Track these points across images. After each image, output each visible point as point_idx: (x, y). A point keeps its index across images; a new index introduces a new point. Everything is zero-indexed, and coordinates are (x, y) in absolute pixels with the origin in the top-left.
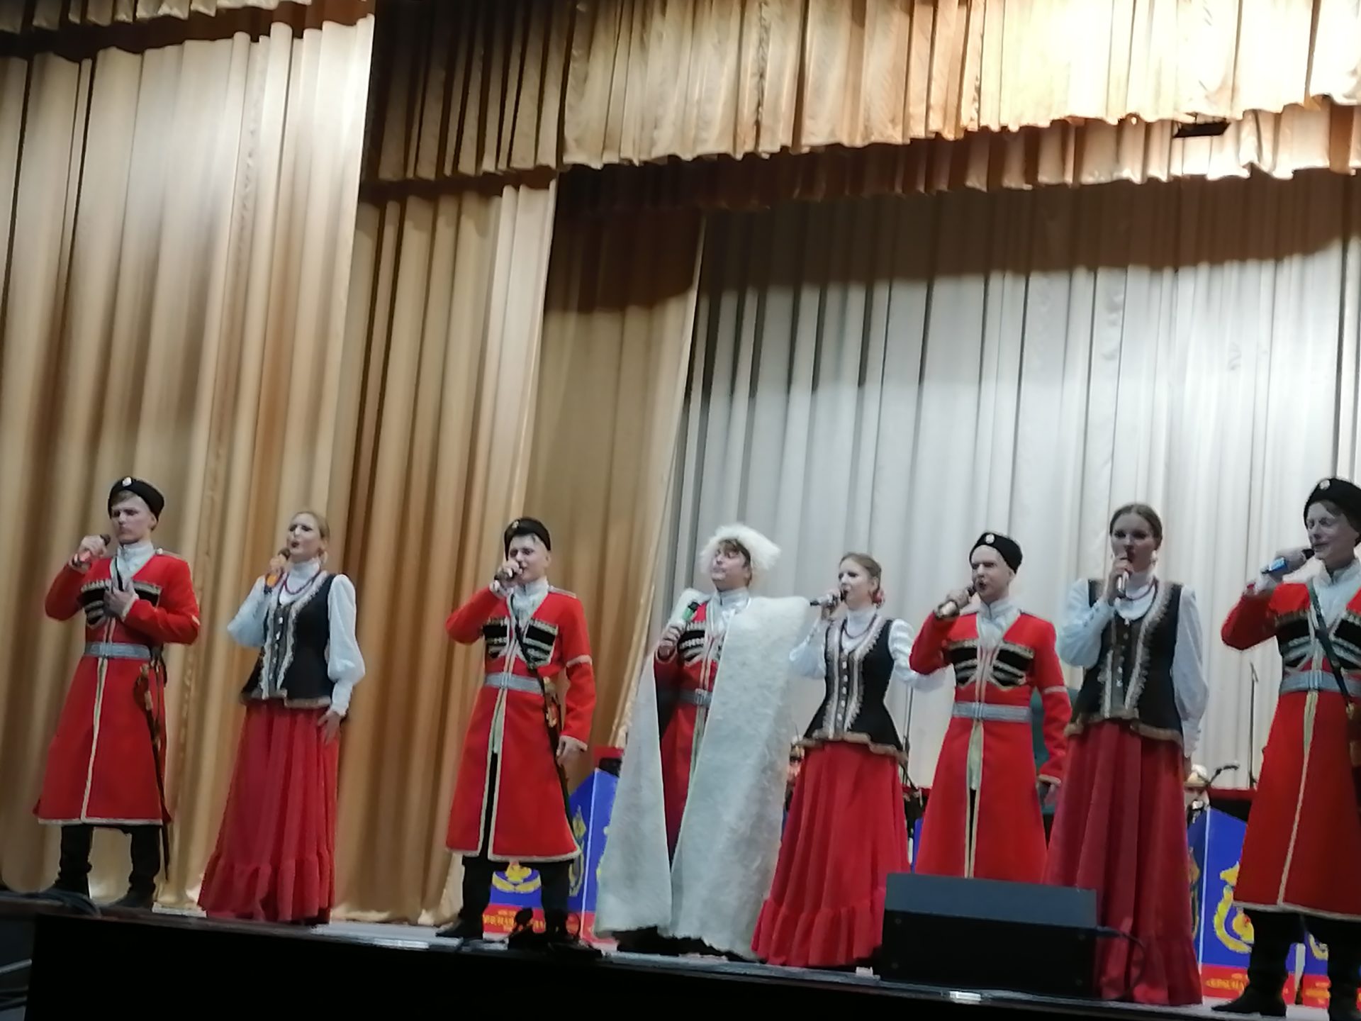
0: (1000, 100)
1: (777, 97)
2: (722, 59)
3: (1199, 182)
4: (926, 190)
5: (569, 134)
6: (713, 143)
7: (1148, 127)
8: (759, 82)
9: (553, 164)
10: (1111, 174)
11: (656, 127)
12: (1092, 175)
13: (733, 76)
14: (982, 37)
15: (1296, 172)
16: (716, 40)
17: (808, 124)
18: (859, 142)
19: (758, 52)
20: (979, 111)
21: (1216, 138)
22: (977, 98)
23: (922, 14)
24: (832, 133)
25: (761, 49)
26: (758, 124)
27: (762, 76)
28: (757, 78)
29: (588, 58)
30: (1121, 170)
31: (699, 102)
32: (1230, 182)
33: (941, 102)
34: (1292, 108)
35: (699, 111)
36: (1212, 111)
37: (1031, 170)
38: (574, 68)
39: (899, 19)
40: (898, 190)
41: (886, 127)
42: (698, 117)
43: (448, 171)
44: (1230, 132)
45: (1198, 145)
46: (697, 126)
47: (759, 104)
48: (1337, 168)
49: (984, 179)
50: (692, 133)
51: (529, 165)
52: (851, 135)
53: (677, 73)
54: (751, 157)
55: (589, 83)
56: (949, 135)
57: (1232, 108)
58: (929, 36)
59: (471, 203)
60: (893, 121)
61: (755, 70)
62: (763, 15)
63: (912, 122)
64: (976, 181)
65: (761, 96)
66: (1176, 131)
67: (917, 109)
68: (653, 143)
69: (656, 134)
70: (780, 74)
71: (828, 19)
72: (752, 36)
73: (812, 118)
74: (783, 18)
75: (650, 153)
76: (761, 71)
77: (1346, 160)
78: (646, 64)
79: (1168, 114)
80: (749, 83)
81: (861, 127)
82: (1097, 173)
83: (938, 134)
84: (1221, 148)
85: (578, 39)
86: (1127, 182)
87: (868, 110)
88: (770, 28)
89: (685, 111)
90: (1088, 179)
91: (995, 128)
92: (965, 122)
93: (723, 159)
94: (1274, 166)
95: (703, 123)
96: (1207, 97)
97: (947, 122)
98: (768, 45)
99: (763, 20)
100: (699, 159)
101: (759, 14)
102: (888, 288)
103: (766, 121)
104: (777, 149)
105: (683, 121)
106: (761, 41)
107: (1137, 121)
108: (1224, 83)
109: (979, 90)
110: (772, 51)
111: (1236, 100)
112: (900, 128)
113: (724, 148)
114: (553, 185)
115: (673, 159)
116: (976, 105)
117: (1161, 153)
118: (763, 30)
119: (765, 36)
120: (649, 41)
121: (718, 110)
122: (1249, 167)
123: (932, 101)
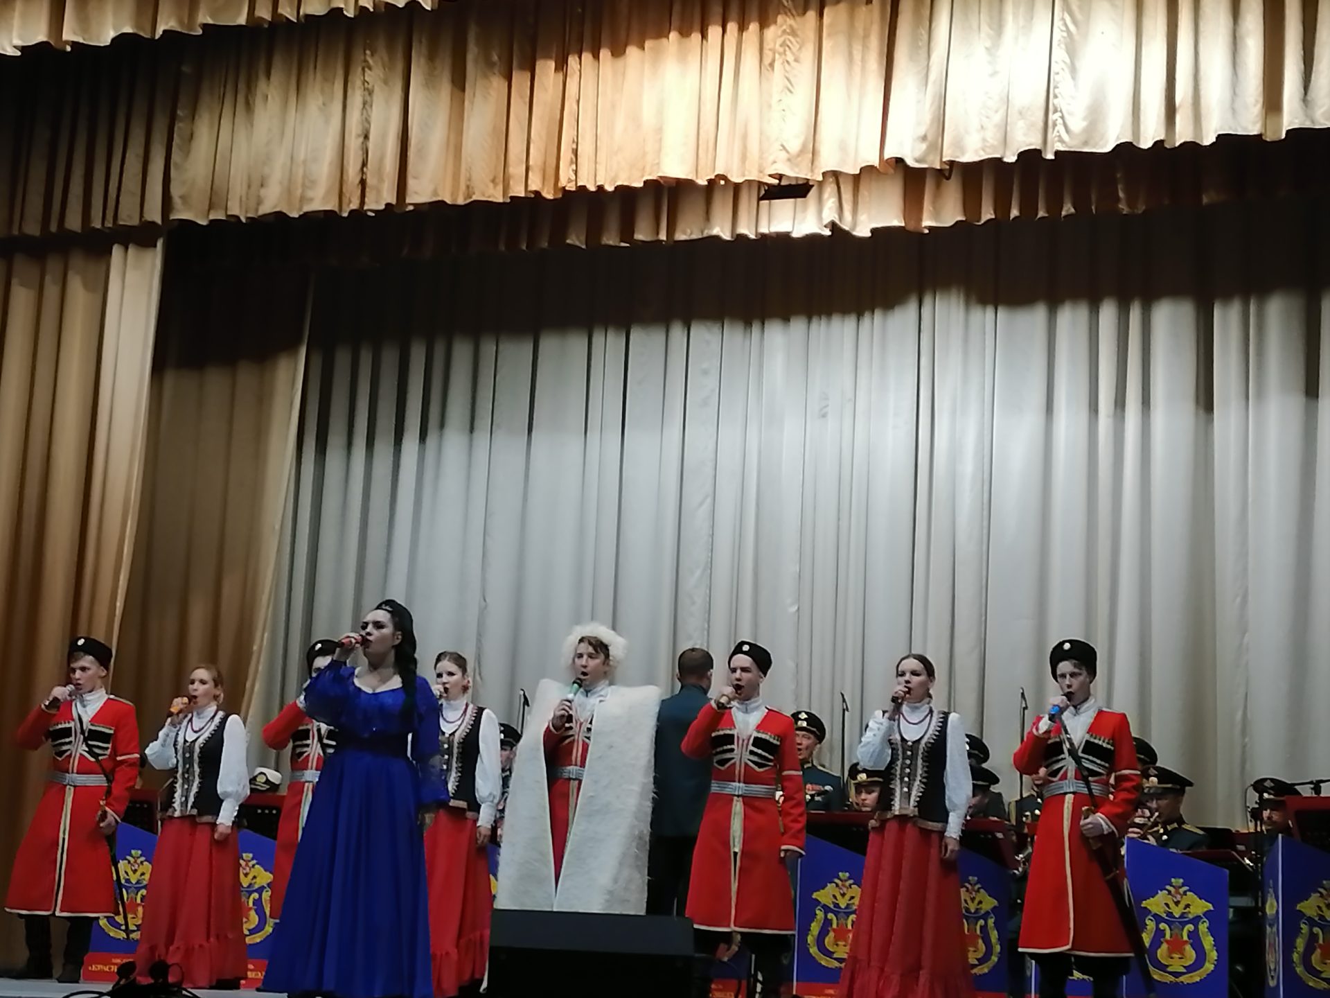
0: (596, 163)
1: (381, 160)
2: (327, 121)
3: (784, 239)
4: (527, 247)
5: (175, 191)
6: (320, 200)
7: (737, 188)
8: (363, 143)
9: (159, 221)
10: (702, 232)
11: (262, 185)
12: (685, 233)
13: (338, 138)
14: (578, 102)
15: (874, 231)
16: (320, 102)
17: (411, 183)
18: (461, 201)
19: (362, 114)
20: (576, 172)
21: (799, 200)
22: (574, 160)
23: (520, 79)
24: (435, 193)
25: (365, 111)
26: (363, 183)
27: (366, 137)
28: (361, 139)
29: (193, 118)
30: (711, 228)
31: (305, 162)
32: (812, 239)
33: (540, 163)
34: (868, 170)
35: (305, 171)
36: (795, 172)
37: (627, 230)
38: (179, 128)
39: (498, 83)
40: (502, 248)
41: (487, 186)
42: (305, 176)
43: (53, 228)
44: (813, 193)
45: (784, 206)
46: (303, 185)
47: (364, 164)
48: (911, 227)
49: (583, 238)
50: (299, 192)
51: (135, 222)
52: (454, 194)
53: (283, 134)
54: (358, 214)
55: (195, 144)
56: (549, 195)
57: (812, 171)
58: (527, 100)
59: (77, 260)
60: (493, 181)
61: (360, 132)
62: (366, 78)
63: (511, 183)
64: (576, 239)
65: (365, 155)
66: (763, 192)
67: (517, 170)
68: (259, 202)
69: (263, 192)
70: (384, 136)
71: (430, 82)
72: (356, 99)
73: (415, 178)
74: (386, 82)
75: (257, 210)
76: (365, 132)
77: (920, 220)
78: (252, 126)
79: (753, 176)
80: (354, 143)
81: (463, 187)
82: (689, 231)
83: (537, 193)
84: (805, 209)
85: (183, 100)
86: (717, 238)
87: (469, 170)
88: (373, 91)
89: (291, 170)
90: (680, 236)
91: (592, 188)
92: (563, 182)
93: (329, 216)
94: (855, 225)
95: (309, 182)
96: (789, 160)
97: (546, 183)
98: (371, 106)
99: (366, 84)
100: (306, 216)
101: (362, 78)
102: (495, 343)
103: (370, 181)
104: (382, 207)
105: (290, 180)
106: (365, 103)
107: (725, 182)
108: (804, 146)
109: (575, 152)
110: (376, 113)
111: (816, 163)
112: (500, 187)
113: (331, 205)
114: (160, 243)
115: (280, 216)
116: (574, 167)
117: (749, 212)
118: (366, 93)
119: (368, 98)
120: (254, 104)
121: (324, 170)
122: (830, 226)
123: (531, 163)
